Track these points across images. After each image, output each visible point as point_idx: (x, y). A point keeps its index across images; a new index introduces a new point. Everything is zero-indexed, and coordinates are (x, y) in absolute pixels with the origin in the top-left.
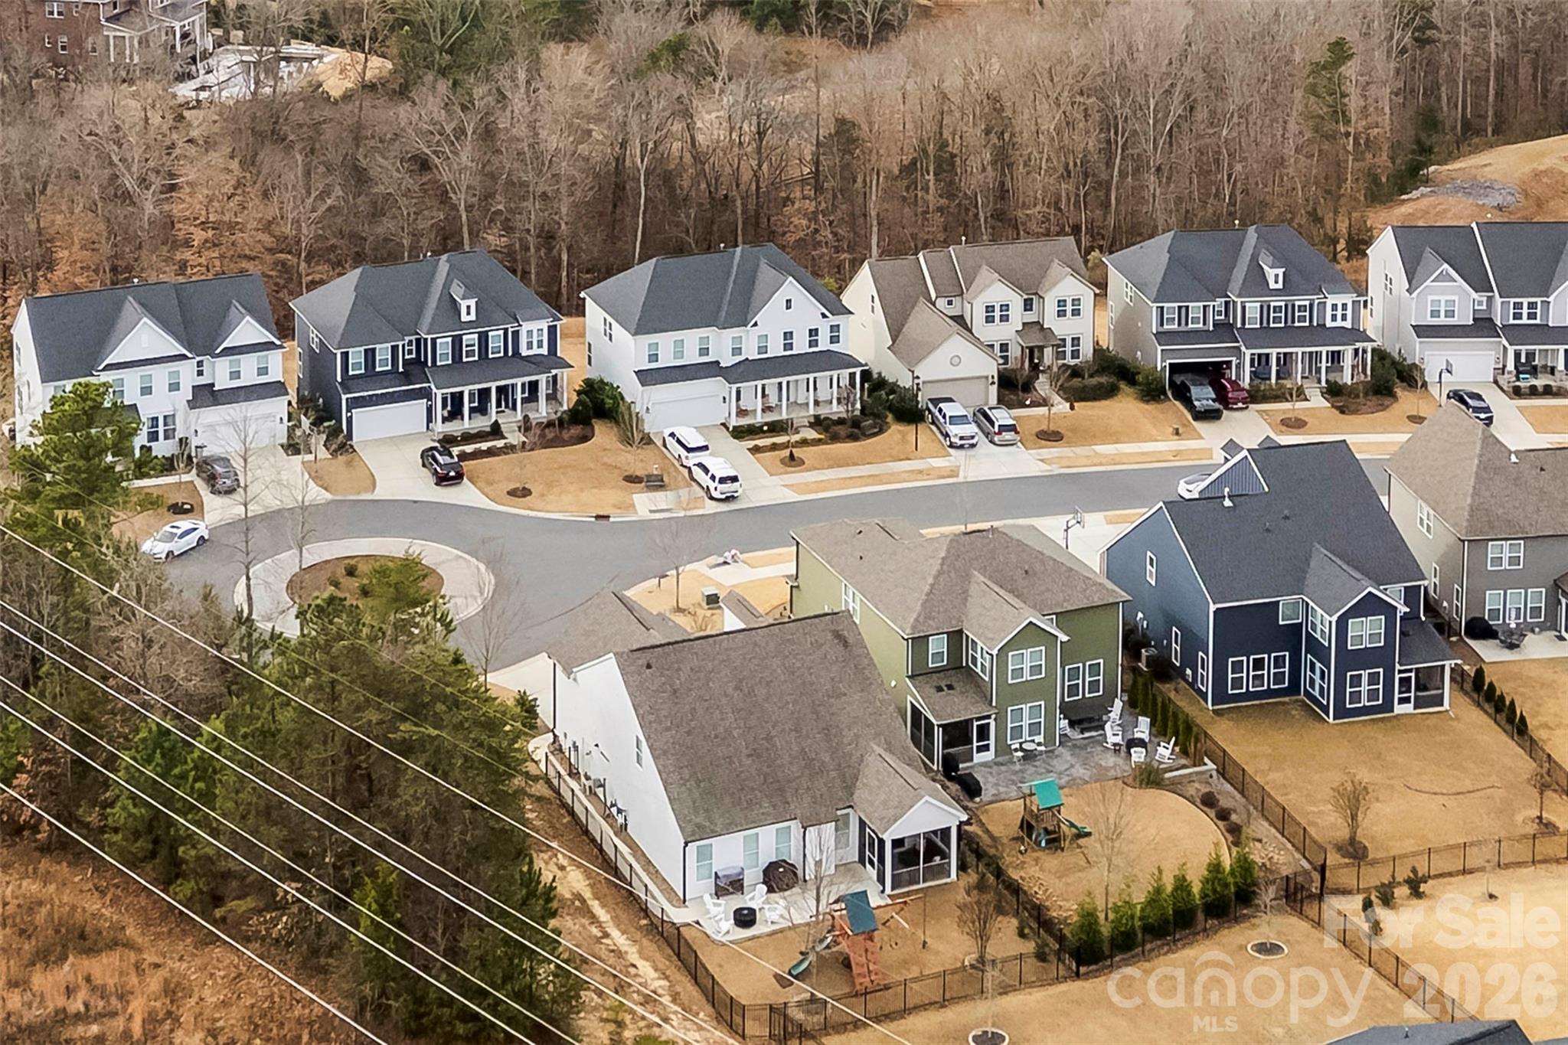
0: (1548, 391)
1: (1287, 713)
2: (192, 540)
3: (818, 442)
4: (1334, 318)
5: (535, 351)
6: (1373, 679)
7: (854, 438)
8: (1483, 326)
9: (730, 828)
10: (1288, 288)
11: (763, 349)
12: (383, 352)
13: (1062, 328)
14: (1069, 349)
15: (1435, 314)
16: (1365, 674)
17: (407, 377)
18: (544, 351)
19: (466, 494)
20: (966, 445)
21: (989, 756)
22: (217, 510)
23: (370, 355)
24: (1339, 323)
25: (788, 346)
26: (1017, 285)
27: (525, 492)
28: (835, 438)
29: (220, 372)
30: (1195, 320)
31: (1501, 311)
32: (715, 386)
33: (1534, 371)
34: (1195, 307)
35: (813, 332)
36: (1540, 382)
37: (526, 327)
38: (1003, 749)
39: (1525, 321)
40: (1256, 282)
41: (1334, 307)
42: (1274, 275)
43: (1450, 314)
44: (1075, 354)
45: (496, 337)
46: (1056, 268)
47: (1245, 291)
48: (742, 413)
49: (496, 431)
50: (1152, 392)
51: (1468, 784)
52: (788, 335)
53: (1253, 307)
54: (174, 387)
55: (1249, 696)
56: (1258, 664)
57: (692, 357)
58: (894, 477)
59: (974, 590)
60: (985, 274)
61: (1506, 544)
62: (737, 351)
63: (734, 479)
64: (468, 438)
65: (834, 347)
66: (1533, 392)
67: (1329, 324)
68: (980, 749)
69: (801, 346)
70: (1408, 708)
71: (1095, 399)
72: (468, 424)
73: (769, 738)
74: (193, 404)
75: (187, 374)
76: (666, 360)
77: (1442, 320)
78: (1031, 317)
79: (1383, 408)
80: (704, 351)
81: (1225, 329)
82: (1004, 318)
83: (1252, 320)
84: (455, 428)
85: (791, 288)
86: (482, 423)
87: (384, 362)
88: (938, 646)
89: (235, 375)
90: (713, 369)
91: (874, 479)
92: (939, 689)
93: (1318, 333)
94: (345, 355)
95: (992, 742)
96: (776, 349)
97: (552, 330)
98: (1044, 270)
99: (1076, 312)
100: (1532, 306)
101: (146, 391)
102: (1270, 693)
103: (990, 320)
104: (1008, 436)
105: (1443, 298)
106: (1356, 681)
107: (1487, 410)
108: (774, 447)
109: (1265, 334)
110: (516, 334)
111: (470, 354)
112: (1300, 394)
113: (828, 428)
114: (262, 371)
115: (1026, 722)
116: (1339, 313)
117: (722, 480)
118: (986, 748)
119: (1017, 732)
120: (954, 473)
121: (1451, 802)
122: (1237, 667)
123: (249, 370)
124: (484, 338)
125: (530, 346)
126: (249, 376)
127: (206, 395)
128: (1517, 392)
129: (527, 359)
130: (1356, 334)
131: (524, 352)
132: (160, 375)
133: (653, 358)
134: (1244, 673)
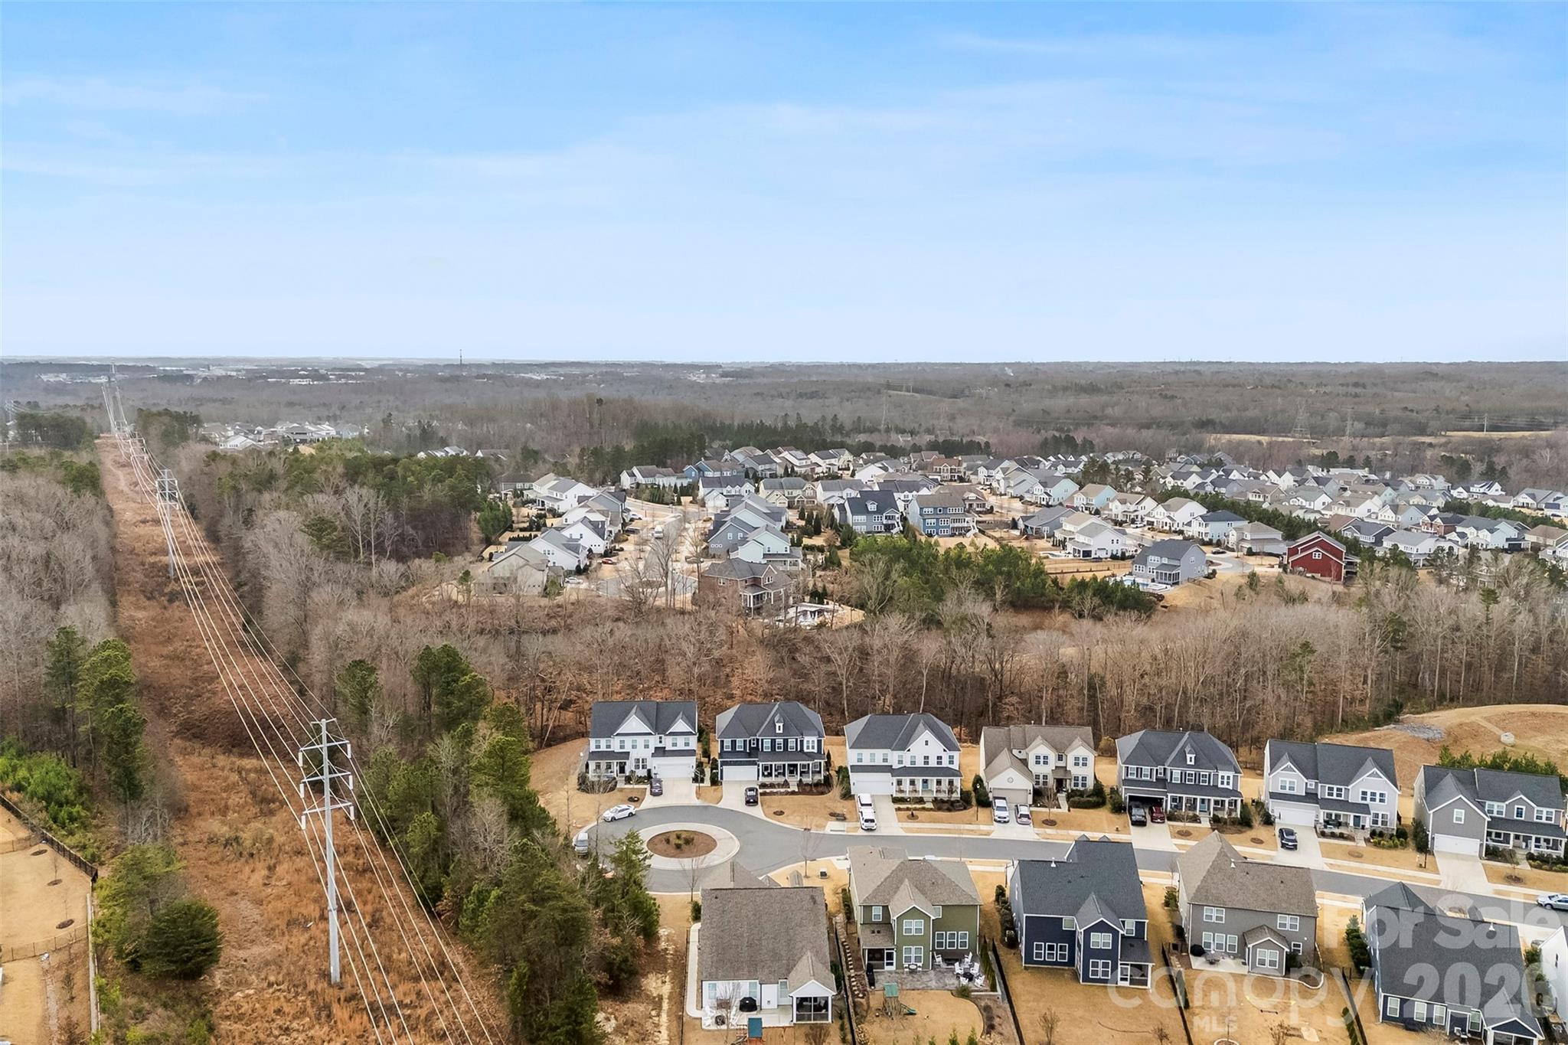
0: (1341, 836)
1: (1063, 975)
2: (626, 813)
3: (931, 809)
4: (1222, 783)
5: (811, 750)
6: (1105, 965)
7: (949, 810)
8: (1311, 797)
9: (725, 978)
10: (1197, 764)
11: (913, 763)
12: (740, 742)
13: (1076, 771)
14: (1080, 782)
15: (1283, 787)
16: (1100, 962)
17: (749, 755)
18: (815, 751)
19: (757, 811)
20: (1003, 821)
21: (893, 968)
22: (649, 802)
23: (734, 743)
24: (1225, 786)
25: (926, 763)
26: (1054, 746)
27: (782, 813)
28: (939, 809)
29: (668, 743)
30: (1146, 776)
31: (1323, 791)
32: (887, 776)
33: (1339, 825)
34: (1146, 769)
35: (940, 758)
36: (1337, 831)
37: (806, 739)
38: (900, 966)
39: (1335, 797)
40: (1181, 760)
41: (1223, 777)
42: (1190, 758)
43: (1292, 788)
44: (1084, 785)
45: (791, 742)
46: (1078, 742)
47: (1173, 764)
48: (901, 791)
49: (786, 784)
50: (1118, 808)
51: (1134, 1028)
52: (926, 758)
53: (1177, 773)
54: (647, 746)
55: (1044, 962)
56: (1051, 948)
57: (879, 762)
58: (960, 831)
59: (902, 887)
60: (1039, 740)
61: (1214, 909)
62: (900, 762)
63: (873, 821)
64: (772, 786)
65: (951, 766)
66: (1333, 835)
67: (1220, 786)
68: (888, 964)
69: (933, 763)
70: (1126, 984)
71: (1086, 808)
72: (773, 779)
73: (760, 940)
74: (653, 755)
75: (654, 741)
76: (866, 762)
77: (1287, 791)
78: (1061, 764)
79: (1240, 832)
80: (885, 760)
81: (1162, 782)
82: (1045, 763)
83: (1176, 779)
84: (767, 780)
85: (927, 735)
86: (781, 779)
87: (740, 747)
88: (877, 911)
89: (674, 745)
90: (888, 769)
91: (949, 831)
92: (873, 932)
93: (1214, 789)
94: (722, 742)
95: (894, 961)
96: (920, 763)
97: (819, 742)
98: (1071, 742)
99: (1085, 765)
100: (1338, 789)
101: (634, 747)
102: (1056, 963)
103: (1038, 763)
104: (1025, 820)
105: (1288, 780)
106: (1095, 965)
107: (1295, 841)
108: (908, 809)
109: (1183, 787)
110: (802, 742)
111: (779, 748)
112: (1195, 819)
113: (940, 804)
114: (687, 744)
115: (913, 955)
116: (1225, 781)
117: (866, 821)
118: (892, 964)
119: (908, 959)
120: (988, 834)
121: (1117, 1035)
122: (1039, 947)
123: (681, 743)
124: (786, 742)
125: (808, 748)
126: (681, 746)
127: (660, 752)
128: (1323, 834)
129: (806, 754)
130: (1235, 792)
131: (805, 750)
132: (641, 740)
133: (860, 760)
134: (1042, 950)
